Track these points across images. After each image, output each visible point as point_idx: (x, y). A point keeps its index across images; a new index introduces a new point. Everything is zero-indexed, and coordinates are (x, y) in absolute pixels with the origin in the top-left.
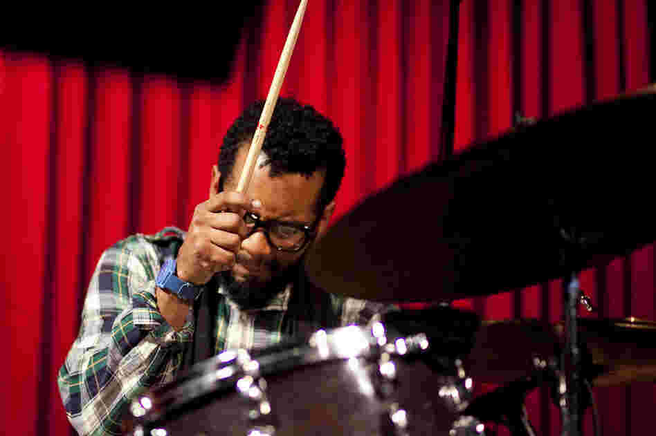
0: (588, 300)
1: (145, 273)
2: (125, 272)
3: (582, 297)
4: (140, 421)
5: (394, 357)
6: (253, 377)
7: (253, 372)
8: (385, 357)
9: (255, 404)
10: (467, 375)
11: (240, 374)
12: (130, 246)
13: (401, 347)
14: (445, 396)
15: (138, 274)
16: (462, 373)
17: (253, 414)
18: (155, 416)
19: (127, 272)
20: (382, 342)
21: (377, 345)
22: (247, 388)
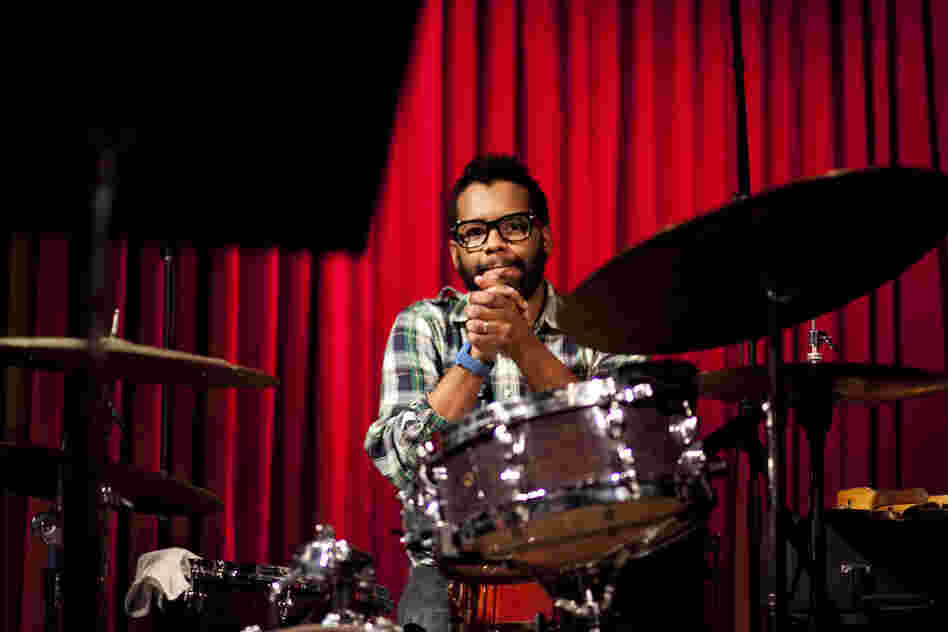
2: (414, 332)
4: (424, 460)
5: (623, 404)
6: (506, 426)
7: (506, 423)
8: (615, 404)
9: (508, 447)
10: (693, 414)
11: (496, 423)
13: (629, 395)
14: (675, 432)
16: (689, 412)
17: (508, 456)
18: (434, 458)
20: (613, 391)
21: (609, 396)
22: (502, 435)
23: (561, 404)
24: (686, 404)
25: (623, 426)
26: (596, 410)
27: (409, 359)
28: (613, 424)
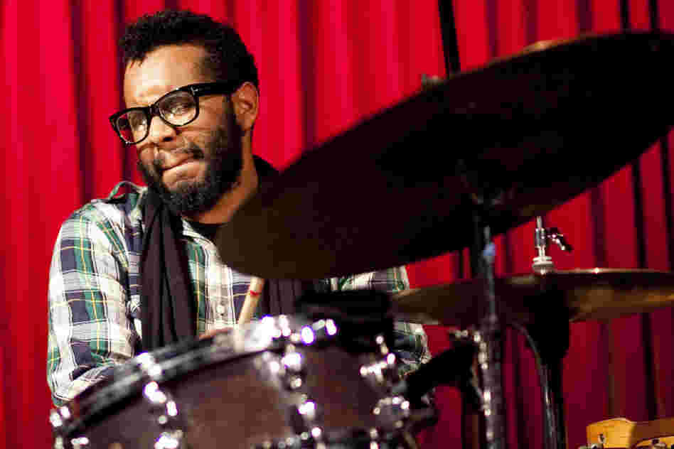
0: (561, 239)
1: (108, 241)
2: (87, 245)
3: (554, 236)
4: (60, 431)
5: (300, 345)
6: (157, 382)
7: (157, 378)
8: (290, 348)
10: (390, 352)
11: (145, 380)
12: (87, 214)
13: (307, 336)
14: (368, 374)
15: (100, 243)
16: (384, 350)
17: (163, 420)
18: (72, 426)
19: (89, 245)
20: (287, 332)
21: (282, 337)
22: (153, 394)
23: (224, 351)
24: (380, 340)
25: (302, 374)
26: (267, 356)
27: (83, 280)
28: (290, 372)
